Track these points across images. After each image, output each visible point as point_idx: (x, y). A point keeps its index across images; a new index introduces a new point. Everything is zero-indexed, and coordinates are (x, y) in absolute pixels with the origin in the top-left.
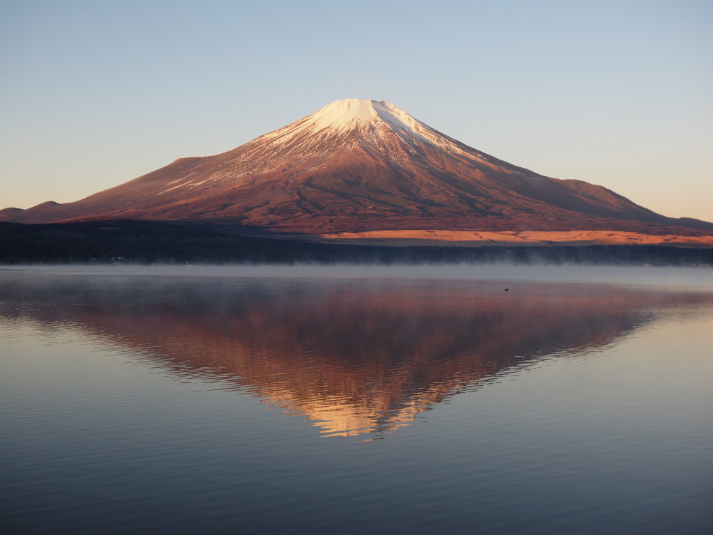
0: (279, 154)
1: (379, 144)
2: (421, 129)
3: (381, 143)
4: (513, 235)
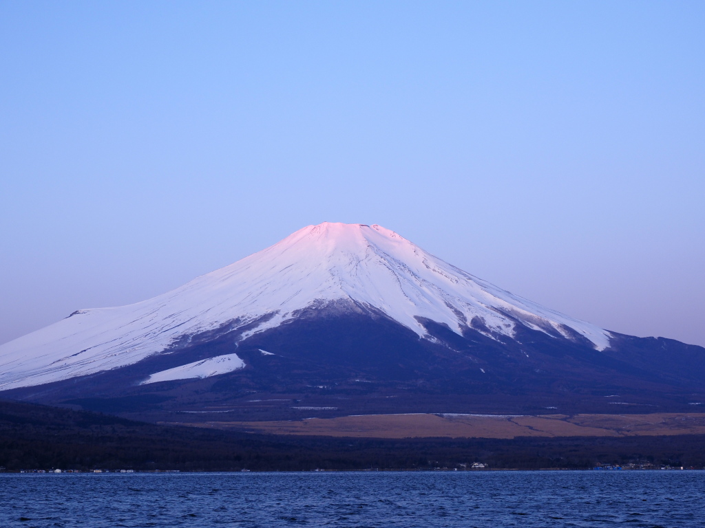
2: (432, 265)
4: (565, 419)
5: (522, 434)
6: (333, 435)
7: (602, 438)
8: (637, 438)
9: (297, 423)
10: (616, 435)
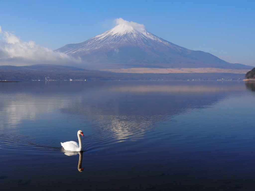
0: (101, 42)
1: (134, 39)
3: (135, 39)
4: (179, 69)
5: (170, 72)
6: (128, 72)
7: (188, 73)
8: (196, 73)
9: (119, 70)
10: (191, 73)
